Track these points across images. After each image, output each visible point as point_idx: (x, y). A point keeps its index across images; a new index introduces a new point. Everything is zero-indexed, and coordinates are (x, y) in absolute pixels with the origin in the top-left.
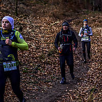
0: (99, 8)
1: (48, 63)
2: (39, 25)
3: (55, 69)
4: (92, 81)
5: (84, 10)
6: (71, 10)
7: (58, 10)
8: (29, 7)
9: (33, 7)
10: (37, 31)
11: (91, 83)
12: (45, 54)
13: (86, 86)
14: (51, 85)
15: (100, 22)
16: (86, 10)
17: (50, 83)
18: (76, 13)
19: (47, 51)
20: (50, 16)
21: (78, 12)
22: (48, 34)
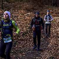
0: (56, 4)
1: (22, 40)
2: (17, 15)
3: (27, 44)
4: (51, 51)
5: (46, 6)
6: (38, 6)
7: (29, 6)
8: (10, 4)
9: (13, 4)
10: (16, 19)
11: (50, 53)
12: (21, 34)
13: (47, 55)
14: (24, 54)
15: (56, 14)
16: (47, 6)
17: (23, 53)
18: (41, 8)
19: (22, 32)
20: (24, 10)
21: (42, 7)
22: (23, 21)
